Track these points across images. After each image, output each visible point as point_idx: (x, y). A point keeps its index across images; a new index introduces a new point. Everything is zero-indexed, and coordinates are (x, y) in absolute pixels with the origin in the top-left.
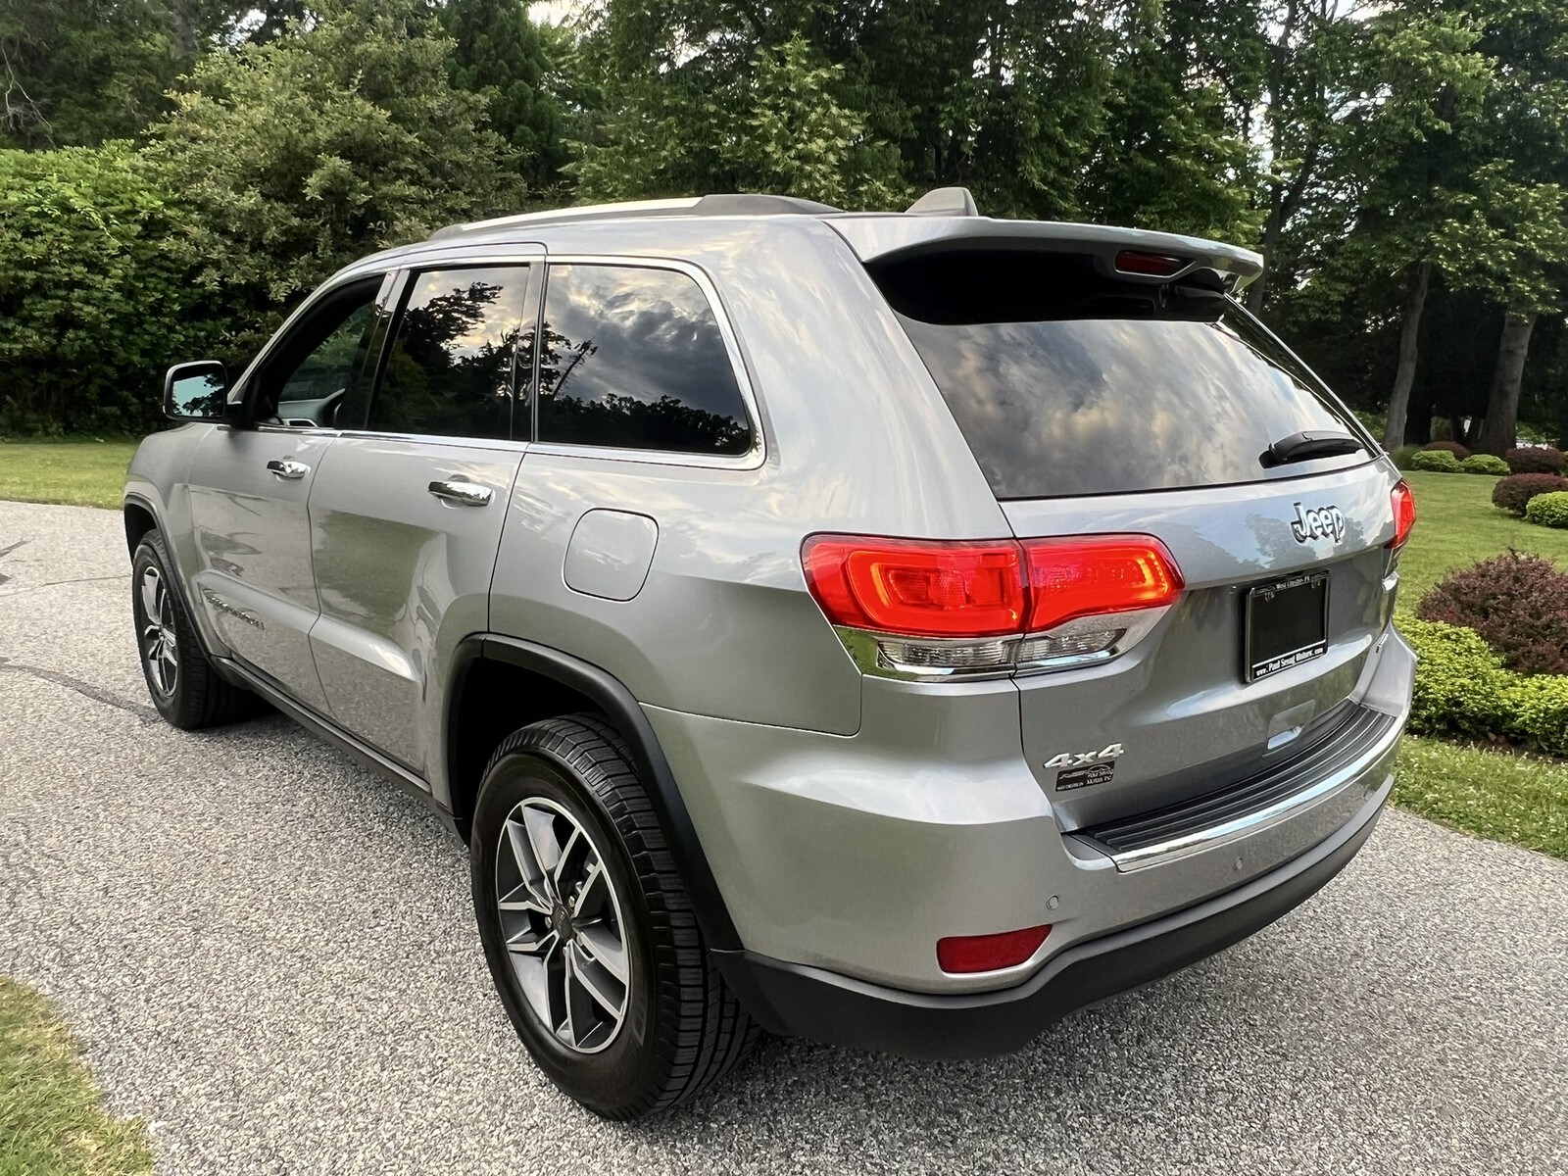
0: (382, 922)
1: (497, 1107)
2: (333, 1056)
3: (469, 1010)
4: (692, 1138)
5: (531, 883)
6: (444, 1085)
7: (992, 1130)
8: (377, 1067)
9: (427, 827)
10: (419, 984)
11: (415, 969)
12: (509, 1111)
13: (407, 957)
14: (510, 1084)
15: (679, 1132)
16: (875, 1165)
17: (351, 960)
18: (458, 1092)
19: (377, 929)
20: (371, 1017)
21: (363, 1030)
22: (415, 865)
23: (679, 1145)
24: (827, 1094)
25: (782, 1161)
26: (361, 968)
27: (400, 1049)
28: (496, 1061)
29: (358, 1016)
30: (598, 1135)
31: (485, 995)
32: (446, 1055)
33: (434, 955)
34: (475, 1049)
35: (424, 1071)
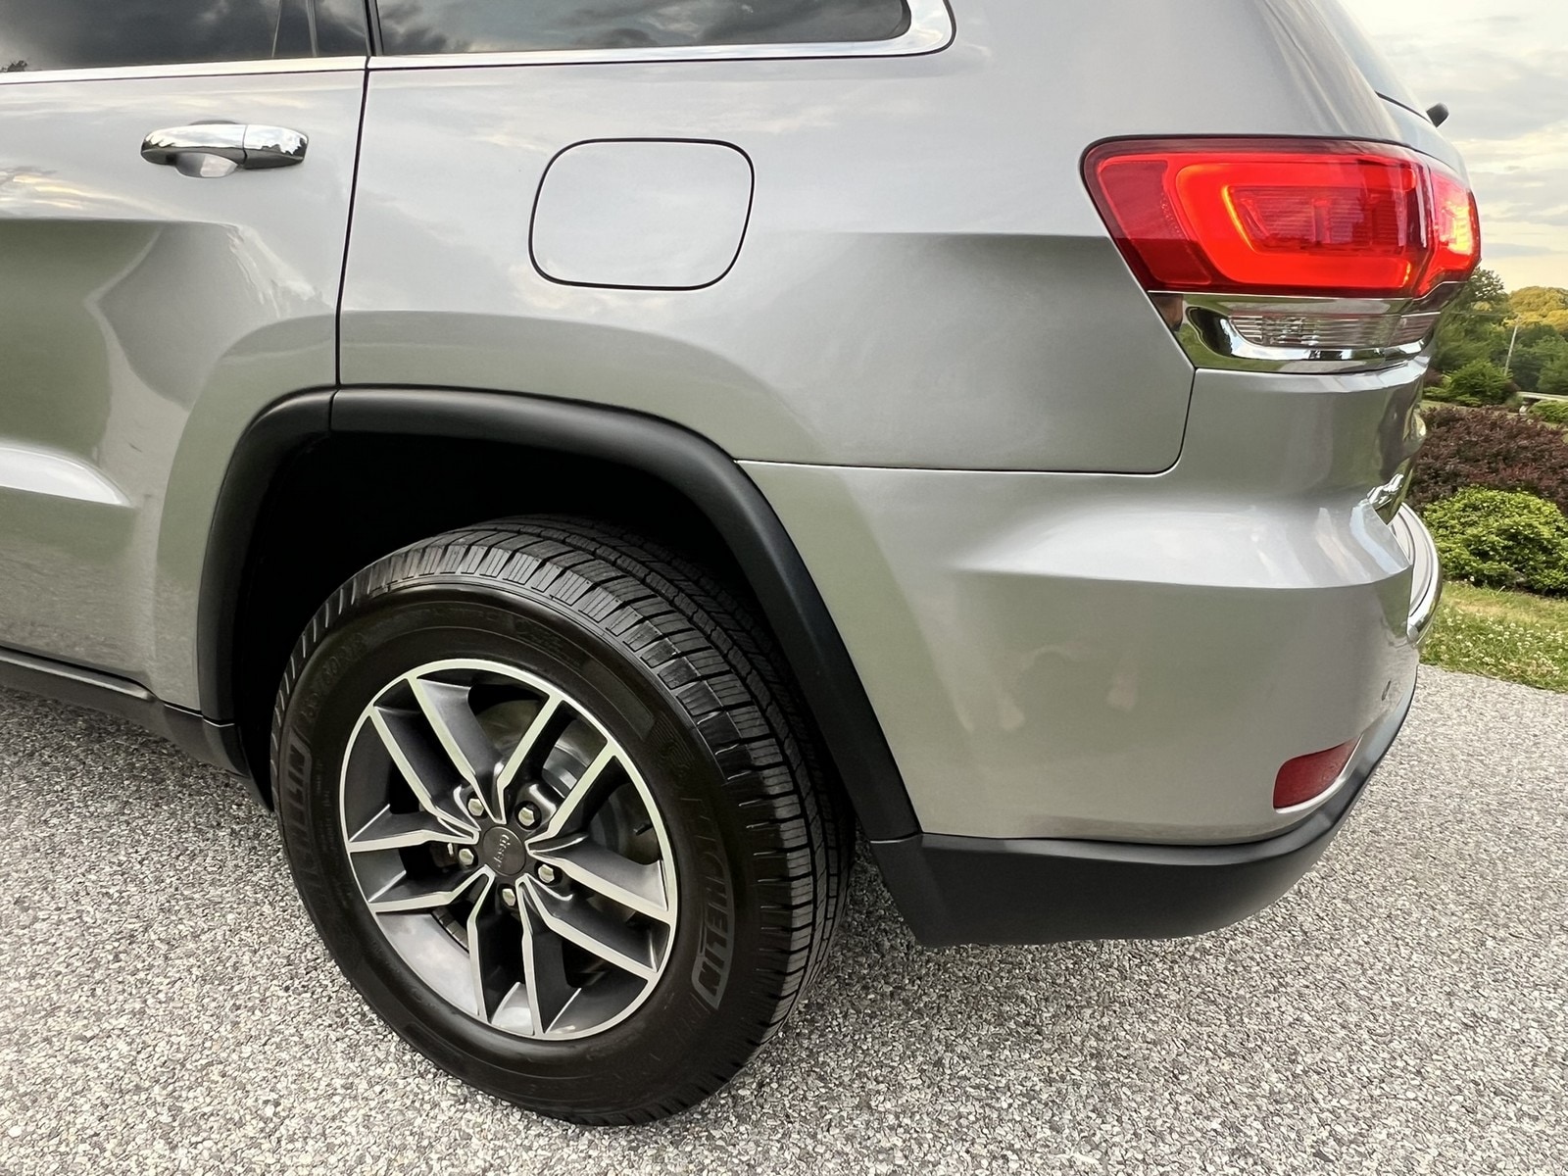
0: (41, 915)
1: (410, 1155)
2: (63, 1148)
3: (273, 1017)
4: (727, 1119)
5: (435, 801)
6: (298, 1145)
7: (1068, 1007)
8: (160, 1145)
9: (46, 764)
10: (162, 996)
11: (141, 975)
12: (434, 1156)
13: (117, 959)
14: (410, 1114)
15: (703, 1114)
16: (977, 1087)
17: (16, 985)
18: (330, 1148)
19: (37, 926)
20: (103, 1066)
21: (98, 1091)
22: (55, 821)
23: (717, 1134)
24: (858, 1012)
25: (866, 1117)
26: (40, 993)
27: (187, 1107)
28: (364, 1085)
29: (77, 1071)
30: (594, 1153)
31: (287, 989)
32: (274, 1096)
33: (164, 947)
34: (318, 1074)
35: (250, 1131)
